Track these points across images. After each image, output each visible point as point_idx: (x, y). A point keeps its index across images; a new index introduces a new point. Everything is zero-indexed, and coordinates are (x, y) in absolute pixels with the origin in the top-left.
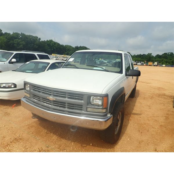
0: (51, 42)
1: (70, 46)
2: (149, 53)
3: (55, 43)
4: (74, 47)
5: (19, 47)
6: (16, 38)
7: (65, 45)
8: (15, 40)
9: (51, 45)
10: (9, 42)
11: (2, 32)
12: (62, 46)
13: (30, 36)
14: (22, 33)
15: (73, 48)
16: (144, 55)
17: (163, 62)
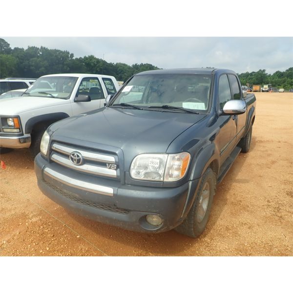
0: (90, 60)
1: (124, 65)
2: (260, 70)
3: (98, 61)
4: (131, 65)
5: (38, 72)
6: (33, 56)
7: (115, 64)
8: (32, 59)
9: (92, 64)
10: (21, 63)
11: (10, 46)
12: (111, 65)
13: (56, 51)
14: (42, 47)
15: (129, 67)
16: (253, 74)
17: (286, 83)
